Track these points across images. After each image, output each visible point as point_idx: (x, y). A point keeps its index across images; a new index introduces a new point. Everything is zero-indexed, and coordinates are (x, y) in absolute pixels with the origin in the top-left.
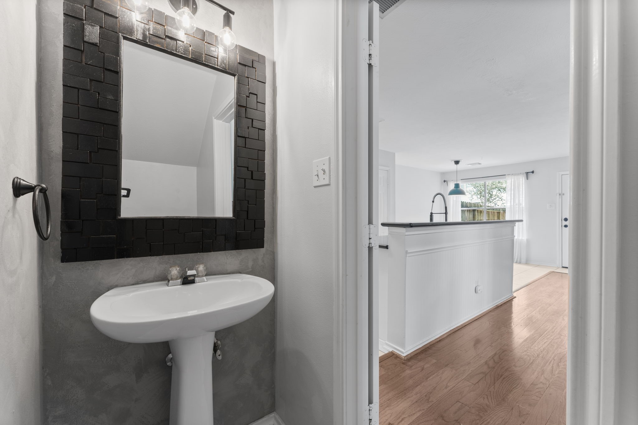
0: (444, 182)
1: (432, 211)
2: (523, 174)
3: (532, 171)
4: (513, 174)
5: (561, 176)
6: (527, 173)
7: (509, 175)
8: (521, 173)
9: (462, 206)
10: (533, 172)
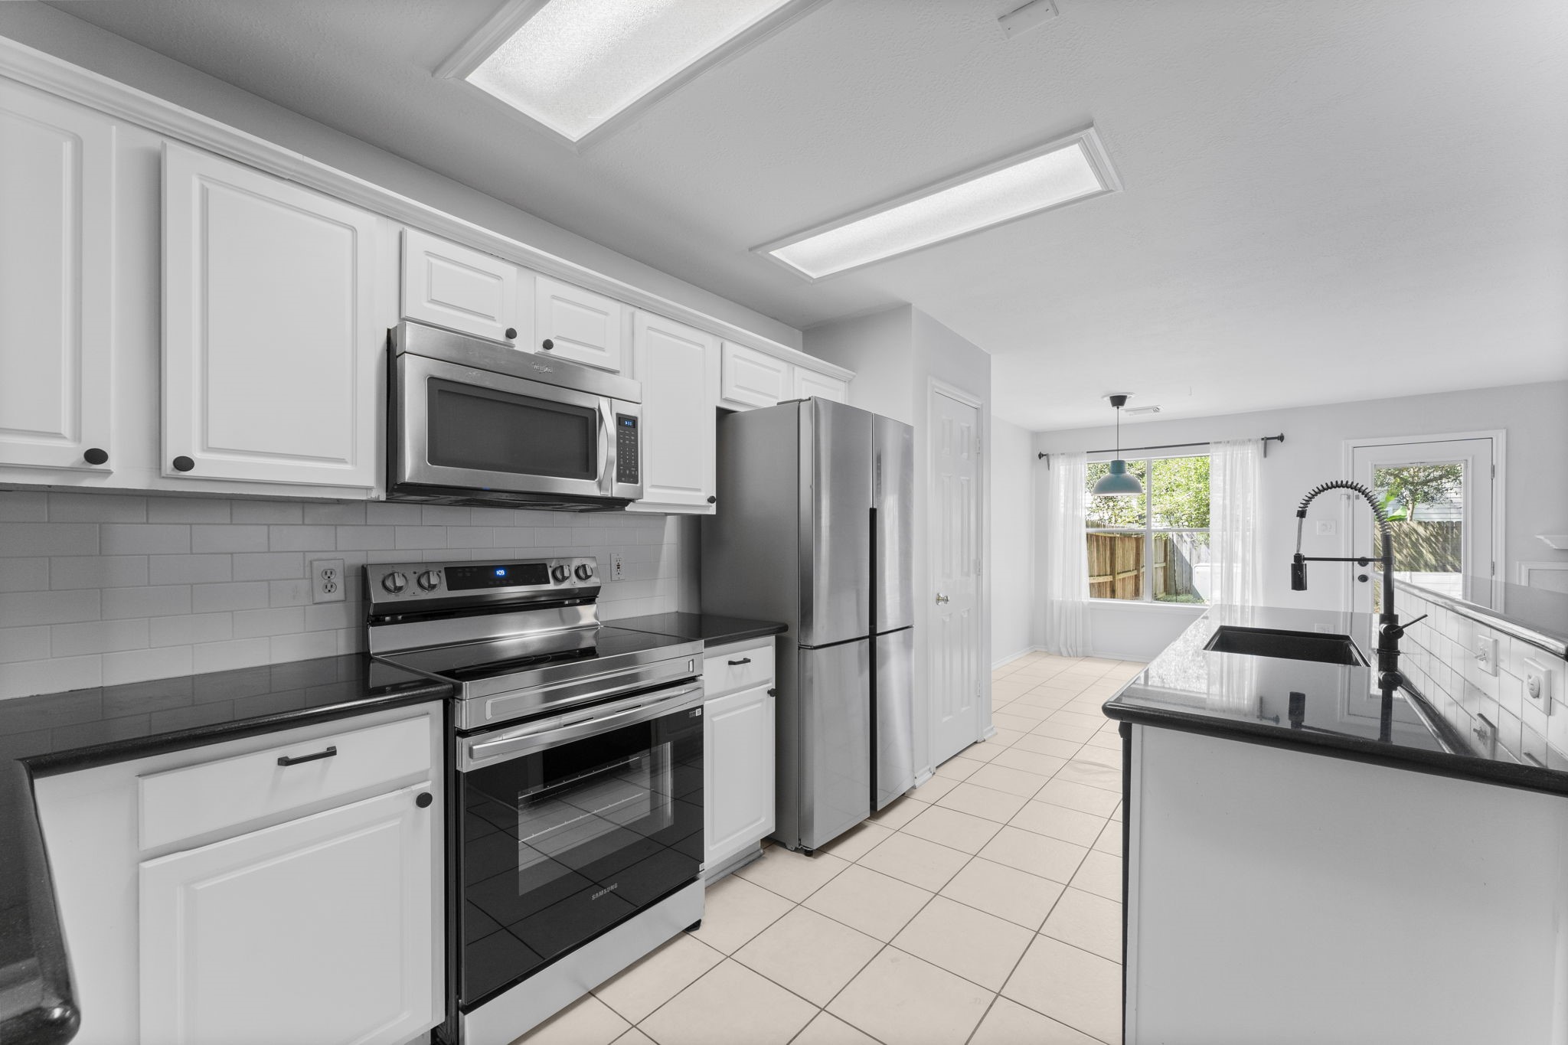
0: (1040, 458)
1: (1298, 551)
2: (1257, 441)
3: (1279, 434)
4: (1228, 442)
5: (1351, 449)
6: (1266, 440)
7: (1221, 445)
8: (1250, 440)
9: (1087, 526)
10: (1281, 438)
